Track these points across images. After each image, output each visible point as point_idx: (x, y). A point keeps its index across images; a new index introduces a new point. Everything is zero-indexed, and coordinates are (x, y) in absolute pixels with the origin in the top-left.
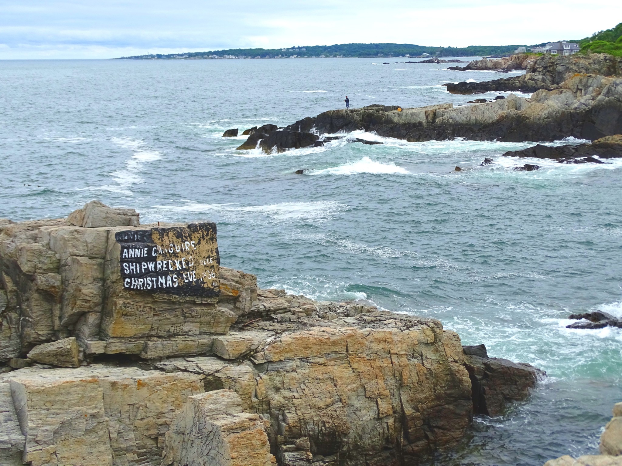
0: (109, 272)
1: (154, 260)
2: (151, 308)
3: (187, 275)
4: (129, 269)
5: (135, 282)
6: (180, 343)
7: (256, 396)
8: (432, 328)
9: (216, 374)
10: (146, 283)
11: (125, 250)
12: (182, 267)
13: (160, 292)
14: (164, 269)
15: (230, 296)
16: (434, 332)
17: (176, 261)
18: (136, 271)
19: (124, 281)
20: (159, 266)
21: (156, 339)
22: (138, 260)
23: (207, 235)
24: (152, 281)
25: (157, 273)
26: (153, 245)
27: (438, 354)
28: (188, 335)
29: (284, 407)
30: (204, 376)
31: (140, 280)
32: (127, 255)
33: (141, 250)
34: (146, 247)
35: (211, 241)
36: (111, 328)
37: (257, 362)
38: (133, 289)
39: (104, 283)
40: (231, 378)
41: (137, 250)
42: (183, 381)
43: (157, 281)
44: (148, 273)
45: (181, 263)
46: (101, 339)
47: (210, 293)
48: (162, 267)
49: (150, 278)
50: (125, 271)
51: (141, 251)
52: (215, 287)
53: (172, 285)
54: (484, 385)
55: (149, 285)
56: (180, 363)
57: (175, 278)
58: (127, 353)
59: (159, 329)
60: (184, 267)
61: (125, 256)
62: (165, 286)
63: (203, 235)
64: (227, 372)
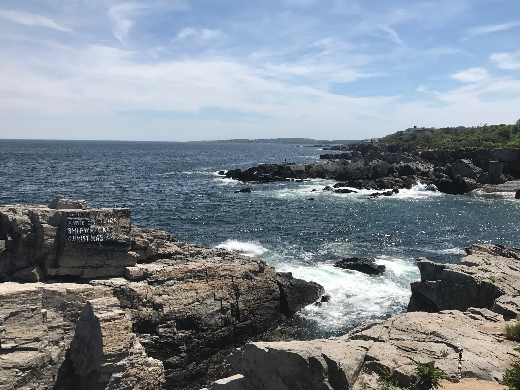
0: (61, 232)
1: (89, 227)
2: (86, 252)
3: (109, 235)
4: (72, 231)
5: (75, 238)
6: (105, 270)
7: (146, 298)
8: (259, 264)
9: (122, 287)
11: (70, 222)
13: (91, 243)
14: (95, 232)
15: (141, 246)
17: (103, 228)
18: (76, 232)
19: (68, 237)
20: (91, 230)
21: (89, 268)
22: (78, 227)
25: (90, 234)
26: (88, 219)
27: (262, 277)
28: (109, 266)
29: (162, 304)
30: (113, 288)
31: (78, 237)
34: (83, 220)
35: (126, 218)
36: (62, 262)
37: (149, 280)
38: (74, 242)
39: (58, 238)
40: (131, 289)
41: (77, 222)
42: (100, 290)
43: (90, 238)
45: (106, 229)
46: (55, 268)
47: (123, 245)
49: (85, 236)
50: (69, 232)
51: (80, 222)
52: (127, 242)
54: (287, 293)
55: (84, 240)
56: (102, 281)
57: (102, 237)
58: (71, 275)
59: (91, 263)
60: (108, 231)
61: (70, 225)
62: (94, 240)
63: (122, 215)
64: (129, 286)
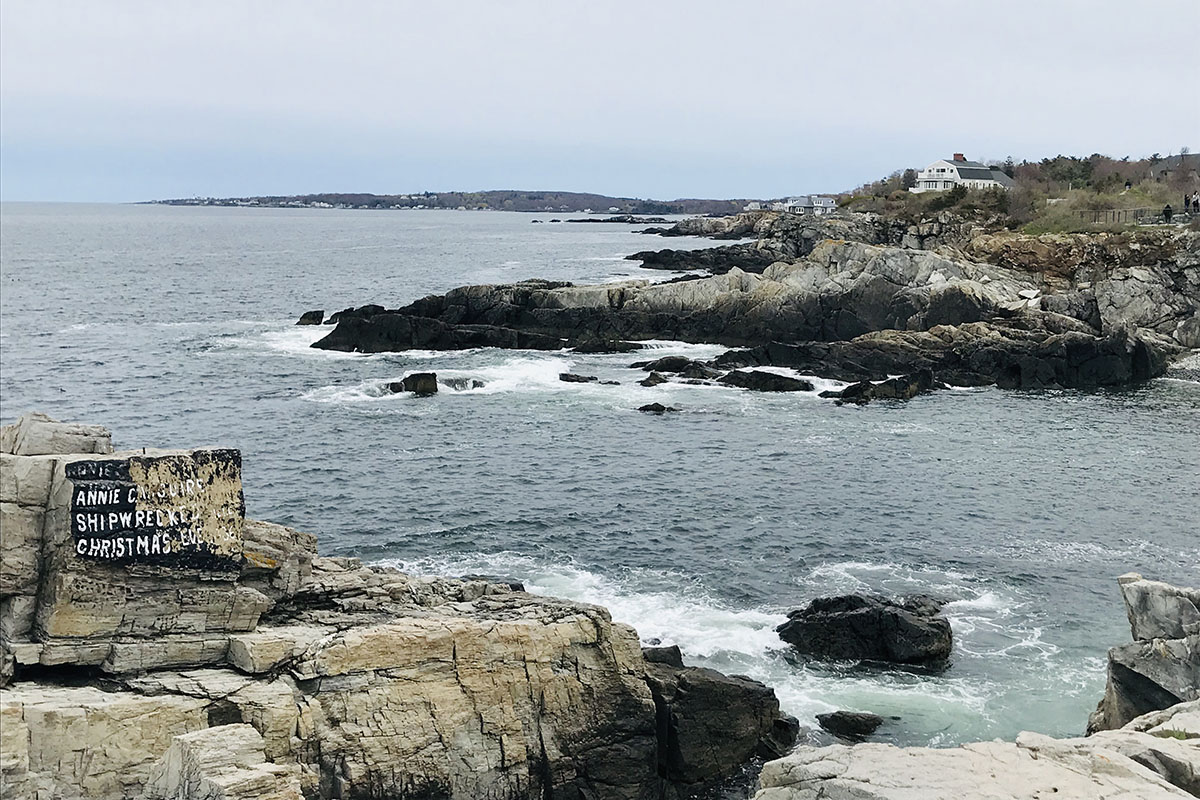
0: (52, 528)
1: (131, 509)
2: (122, 588)
3: (187, 533)
4: (87, 524)
5: (96, 545)
6: (172, 646)
7: (298, 734)
8: (594, 619)
9: (230, 698)
10: (114, 547)
11: (81, 493)
12: (179, 522)
13: (139, 561)
14: (148, 524)
15: (262, 568)
16: (597, 625)
17: (169, 511)
18: (99, 527)
19: (77, 544)
20: (139, 520)
21: (130, 639)
22: (103, 510)
23: (225, 468)
24: (126, 544)
25: (134, 531)
26: (131, 485)
27: (604, 662)
28: (186, 633)
29: (344, 751)
30: (207, 702)
31: (104, 542)
32: (83, 500)
33: (108, 492)
34: (117, 488)
35: (231, 480)
36: (52, 622)
37: (301, 677)
38: (92, 557)
39: (43, 547)
40: (256, 704)
41: (101, 493)
42: (172, 710)
43: (135, 544)
44: (119, 531)
45: (177, 515)
46: (35, 641)
47: (225, 563)
48: (145, 520)
49: (122, 539)
50: (80, 527)
51: (108, 494)
52: (234, 554)
53: (161, 550)
54: (676, 711)
55: (120, 550)
56: (169, 680)
57: (166, 539)
58: (79, 664)
59: (136, 623)
60: (183, 521)
61: (81, 502)
62: (147, 552)
63: (217, 469)
64: (248, 694)
